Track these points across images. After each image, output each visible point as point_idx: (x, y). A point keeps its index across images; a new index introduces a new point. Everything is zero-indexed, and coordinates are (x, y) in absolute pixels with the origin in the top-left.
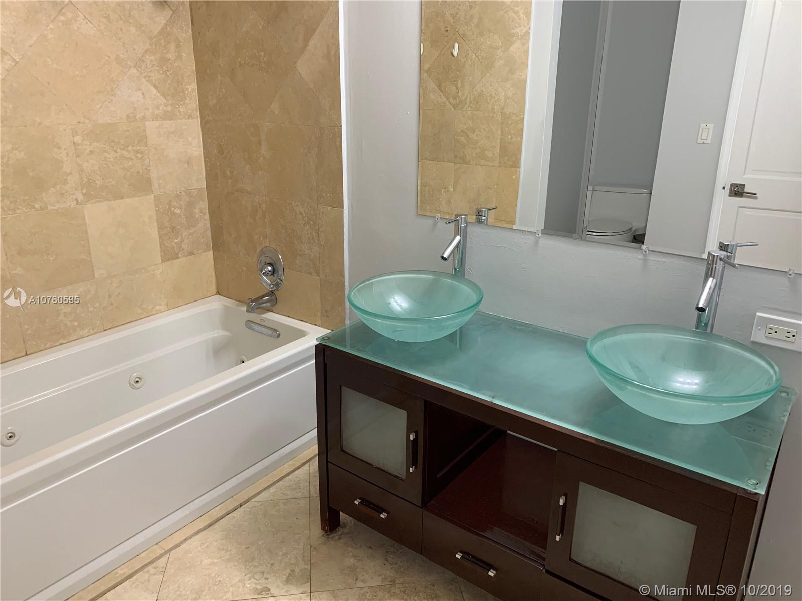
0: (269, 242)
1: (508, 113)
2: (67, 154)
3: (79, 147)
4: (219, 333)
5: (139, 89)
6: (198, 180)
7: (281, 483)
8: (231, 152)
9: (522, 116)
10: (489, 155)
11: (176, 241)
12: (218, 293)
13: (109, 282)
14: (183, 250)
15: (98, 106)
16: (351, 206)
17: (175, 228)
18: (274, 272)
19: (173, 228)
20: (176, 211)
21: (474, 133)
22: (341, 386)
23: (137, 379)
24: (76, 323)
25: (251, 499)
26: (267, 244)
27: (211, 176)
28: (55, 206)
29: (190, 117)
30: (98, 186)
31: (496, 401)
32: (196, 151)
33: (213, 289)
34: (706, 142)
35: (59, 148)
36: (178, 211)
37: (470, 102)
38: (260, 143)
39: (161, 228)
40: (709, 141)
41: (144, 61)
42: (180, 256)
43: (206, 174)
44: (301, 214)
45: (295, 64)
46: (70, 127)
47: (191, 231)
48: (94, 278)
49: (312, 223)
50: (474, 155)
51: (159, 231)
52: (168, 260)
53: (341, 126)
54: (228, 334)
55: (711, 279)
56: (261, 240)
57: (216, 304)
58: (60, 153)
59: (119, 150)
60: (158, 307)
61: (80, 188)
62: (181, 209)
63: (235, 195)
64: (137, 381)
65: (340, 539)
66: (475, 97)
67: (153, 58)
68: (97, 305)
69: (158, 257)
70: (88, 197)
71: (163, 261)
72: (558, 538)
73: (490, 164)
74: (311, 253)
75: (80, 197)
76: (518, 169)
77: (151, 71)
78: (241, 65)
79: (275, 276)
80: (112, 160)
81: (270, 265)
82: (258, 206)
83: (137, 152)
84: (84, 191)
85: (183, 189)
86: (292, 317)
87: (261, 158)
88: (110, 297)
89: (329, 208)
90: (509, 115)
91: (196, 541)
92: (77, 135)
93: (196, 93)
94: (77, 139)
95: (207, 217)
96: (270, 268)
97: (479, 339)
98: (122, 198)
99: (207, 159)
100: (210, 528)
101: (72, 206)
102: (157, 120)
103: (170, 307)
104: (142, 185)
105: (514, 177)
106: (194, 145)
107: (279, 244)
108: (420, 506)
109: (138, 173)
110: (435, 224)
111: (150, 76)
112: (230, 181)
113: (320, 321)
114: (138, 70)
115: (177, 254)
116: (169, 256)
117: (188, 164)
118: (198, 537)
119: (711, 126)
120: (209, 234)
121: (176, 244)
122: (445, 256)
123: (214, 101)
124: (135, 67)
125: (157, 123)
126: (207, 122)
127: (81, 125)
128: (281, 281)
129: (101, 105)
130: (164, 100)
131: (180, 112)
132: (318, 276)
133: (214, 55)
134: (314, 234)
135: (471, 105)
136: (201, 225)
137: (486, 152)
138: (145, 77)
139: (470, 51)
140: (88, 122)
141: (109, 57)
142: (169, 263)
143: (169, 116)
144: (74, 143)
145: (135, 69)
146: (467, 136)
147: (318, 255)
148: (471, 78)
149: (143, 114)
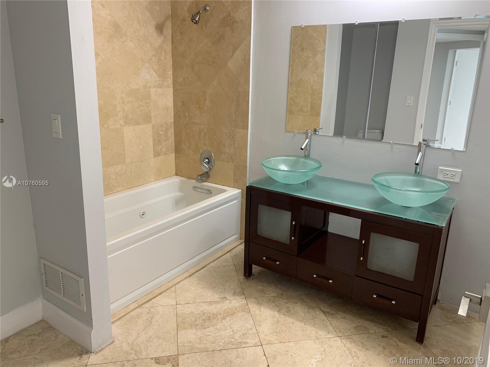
0: (207, 148)
1: (314, 89)
2: (119, 102)
3: (124, 99)
4: (178, 194)
5: (149, 73)
6: (170, 119)
7: (218, 260)
8: (189, 104)
9: (321, 91)
10: (305, 110)
11: (160, 147)
12: (176, 175)
13: (131, 165)
14: (163, 152)
15: (132, 81)
16: (252, 129)
17: (160, 141)
18: (208, 162)
19: (159, 141)
20: (160, 132)
21: (297, 99)
22: (258, 204)
23: (143, 213)
24: (117, 184)
25: (207, 265)
26: (206, 149)
27: (177, 116)
28: (112, 127)
29: (169, 87)
30: (130, 118)
31: (334, 202)
32: (170, 104)
33: (174, 172)
34: (410, 105)
35: (116, 99)
36: (161, 133)
37: (295, 84)
38: (205, 100)
39: (154, 140)
40: (411, 105)
41: (152, 60)
42: (161, 155)
43: (174, 115)
44: (225, 133)
45: (227, 63)
46: (121, 90)
47: (166, 143)
48: (125, 163)
49: (231, 137)
50: (297, 110)
51: (153, 142)
52: (156, 157)
53: (249, 91)
54: (182, 194)
55: (420, 152)
56: (203, 146)
57: (177, 180)
58: (116, 102)
59: (139, 102)
60: (151, 179)
61: (122, 118)
62: (162, 131)
63: (190, 125)
64: (143, 214)
65: (253, 280)
66: (298, 81)
67: (155, 59)
68: (126, 176)
69: (152, 154)
70: (126, 123)
71: (154, 157)
72: (362, 259)
73: (305, 114)
74: (229, 152)
75: (122, 123)
76: (319, 117)
77: (154, 65)
78: (197, 62)
79: (210, 164)
80: (136, 106)
81: (207, 158)
82: (202, 130)
83: (146, 103)
84: (124, 120)
85: (164, 122)
86: (217, 184)
87: (206, 107)
88: (131, 172)
89: (241, 130)
90: (315, 90)
91: (185, 282)
92: (123, 94)
93: (172, 76)
94: (123, 95)
95: (173, 136)
96: (207, 160)
97: (319, 184)
98: (139, 124)
99: (175, 108)
100: (191, 277)
101: (119, 127)
102: (155, 88)
103: (156, 180)
104: (147, 119)
105: (317, 121)
106: (169, 100)
107: (212, 148)
108: (296, 255)
109: (146, 113)
110: (295, 135)
111: (153, 67)
112: (187, 119)
113: (233, 185)
114: (149, 64)
115: (160, 154)
116: (157, 154)
117: (167, 110)
118: (186, 280)
119: (412, 97)
120: (174, 144)
121: (160, 148)
122: (303, 147)
123: (182, 80)
124: (148, 62)
125: (155, 89)
126: (177, 90)
127: (125, 89)
128: (213, 167)
129: (133, 80)
130: (159, 79)
131: (165, 84)
132: (233, 163)
133: (183, 58)
134: (232, 142)
135: (296, 85)
136: (171, 140)
137: (304, 108)
138: (151, 67)
139: (296, 58)
140: (128, 87)
141: (138, 58)
142: (156, 158)
143: (160, 86)
144: (122, 97)
145: (148, 64)
146: (294, 100)
147: (233, 153)
148: (296, 72)
149: (149, 85)
